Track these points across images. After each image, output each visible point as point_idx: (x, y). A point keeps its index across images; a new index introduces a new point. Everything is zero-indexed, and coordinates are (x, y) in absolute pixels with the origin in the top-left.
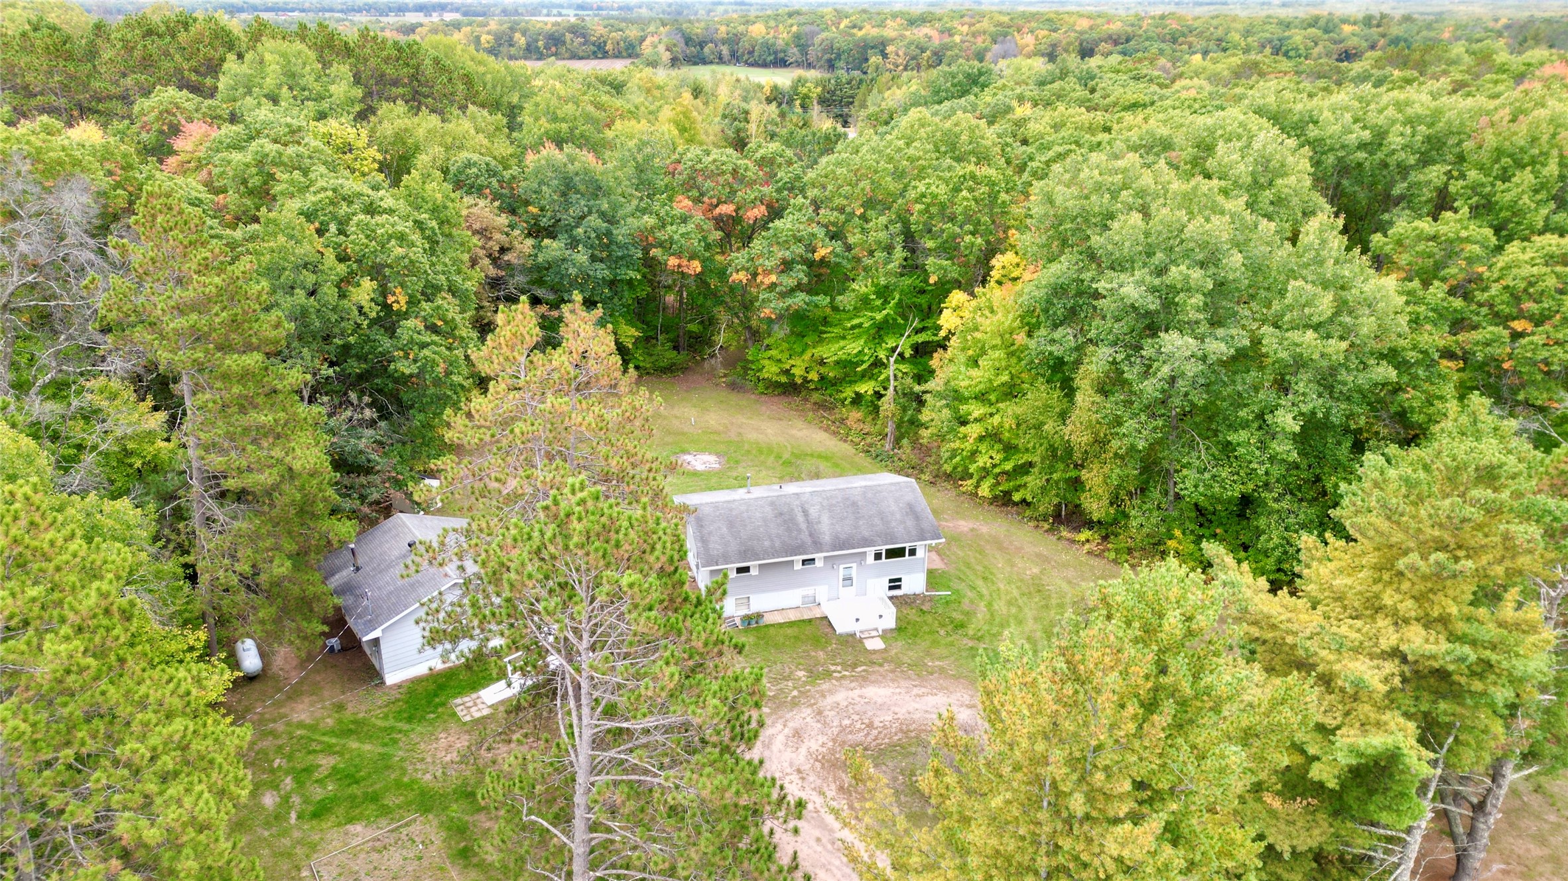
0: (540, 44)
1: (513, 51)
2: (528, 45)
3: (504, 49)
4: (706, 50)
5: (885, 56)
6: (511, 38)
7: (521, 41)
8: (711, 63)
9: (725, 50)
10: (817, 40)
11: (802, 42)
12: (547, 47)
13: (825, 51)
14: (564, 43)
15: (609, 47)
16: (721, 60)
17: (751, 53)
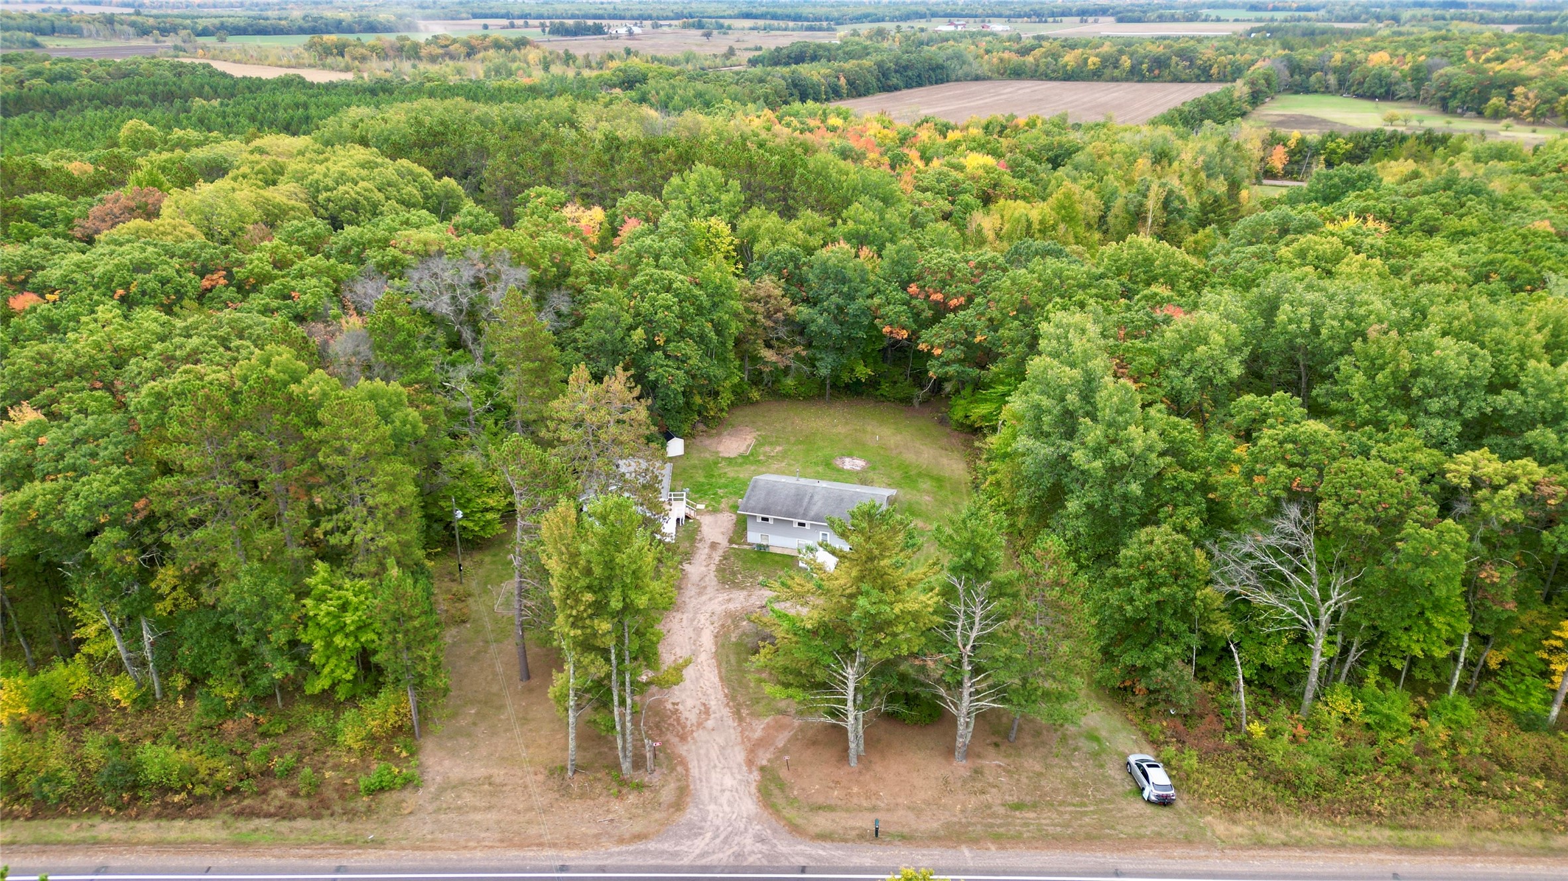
0: (1145, 66)
1: (1116, 73)
2: (1133, 67)
3: (1107, 72)
4: (1313, 79)
5: (1511, 97)
6: (1117, 61)
7: (1126, 62)
8: (1316, 92)
9: (1332, 79)
10: (1435, 75)
11: (1419, 76)
12: (1150, 70)
13: (1440, 88)
14: (1169, 66)
15: (1214, 71)
16: (1327, 90)
17: (1361, 83)
